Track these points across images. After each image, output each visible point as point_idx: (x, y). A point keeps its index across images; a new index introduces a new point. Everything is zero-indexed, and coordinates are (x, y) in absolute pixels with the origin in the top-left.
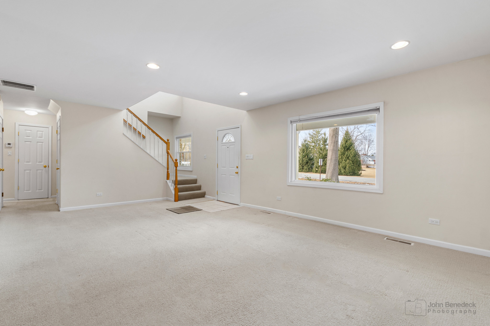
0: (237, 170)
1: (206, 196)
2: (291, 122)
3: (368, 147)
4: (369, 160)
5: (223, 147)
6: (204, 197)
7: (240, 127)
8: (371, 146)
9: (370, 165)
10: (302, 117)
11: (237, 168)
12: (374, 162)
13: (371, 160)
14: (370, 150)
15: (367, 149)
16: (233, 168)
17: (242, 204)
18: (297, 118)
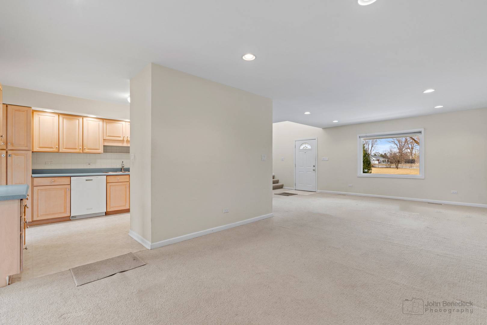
0: (314, 168)
1: (283, 187)
2: (360, 137)
3: (371, 147)
4: (373, 160)
5: (300, 152)
6: (282, 188)
7: (316, 139)
8: (374, 146)
9: (375, 164)
10: (368, 134)
11: (314, 166)
12: (378, 161)
13: (375, 160)
14: (373, 150)
15: (371, 149)
16: (311, 167)
17: (319, 191)
18: (364, 135)
